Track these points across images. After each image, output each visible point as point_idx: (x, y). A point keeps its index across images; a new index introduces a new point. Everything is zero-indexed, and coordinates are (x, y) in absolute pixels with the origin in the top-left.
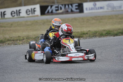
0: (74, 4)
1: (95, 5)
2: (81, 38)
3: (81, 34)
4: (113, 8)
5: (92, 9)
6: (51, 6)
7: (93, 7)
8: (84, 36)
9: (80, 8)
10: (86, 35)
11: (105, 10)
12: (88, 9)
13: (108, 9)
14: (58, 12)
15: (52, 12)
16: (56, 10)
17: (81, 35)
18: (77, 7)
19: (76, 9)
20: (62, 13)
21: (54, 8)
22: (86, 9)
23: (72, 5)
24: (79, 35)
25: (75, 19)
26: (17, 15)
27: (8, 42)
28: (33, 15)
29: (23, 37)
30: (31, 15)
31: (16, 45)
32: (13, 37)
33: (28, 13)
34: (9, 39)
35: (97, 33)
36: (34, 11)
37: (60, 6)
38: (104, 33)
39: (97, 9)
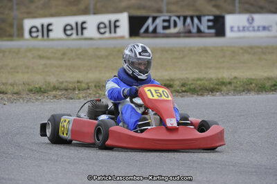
0: (204, 15)
1: (251, 21)
2: (217, 92)
3: (217, 84)
5: (244, 29)
6: (154, 19)
7: (246, 24)
8: (224, 88)
9: (218, 27)
10: (228, 86)
11: (273, 33)
12: (236, 29)
15: (155, 31)
16: (165, 28)
17: (217, 87)
18: (210, 24)
19: (209, 27)
20: (177, 35)
21: (159, 22)
23: (199, 18)
24: (212, 86)
25: (206, 50)
26: (77, 34)
27: (54, 92)
28: (113, 35)
29: (87, 83)
30: (107, 35)
31: (71, 101)
32: (66, 82)
33: (102, 31)
34: (57, 85)
35: (251, 84)
36: (116, 27)
37: (173, 18)
38: (268, 84)
39: (254, 30)
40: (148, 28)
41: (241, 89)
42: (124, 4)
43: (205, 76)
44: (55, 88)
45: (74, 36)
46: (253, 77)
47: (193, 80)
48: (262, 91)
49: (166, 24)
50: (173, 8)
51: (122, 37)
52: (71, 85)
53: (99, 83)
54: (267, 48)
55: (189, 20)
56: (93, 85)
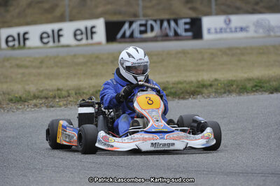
0: (181, 18)
1: (228, 22)
2: (198, 95)
3: (197, 87)
4: (270, 29)
5: (221, 31)
6: (131, 23)
7: (223, 26)
8: (205, 91)
9: (196, 30)
10: (209, 89)
11: (251, 33)
12: (213, 31)
13: (256, 32)
14: (144, 36)
15: (132, 35)
16: (141, 32)
17: (198, 90)
18: (187, 27)
19: (186, 30)
20: (154, 39)
21: (136, 26)
22: (209, 31)
23: (176, 21)
24: (193, 89)
25: (184, 52)
26: (54, 42)
27: (34, 101)
28: (90, 41)
29: (68, 91)
30: (84, 41)
31: (52, 109)
32: (47, 90)
33: (79, 37)
34: (37, 94)
35: (232, 85)
36: (92, 33)
37: (150, 22)
38: (249, 86)
39: (231, 32)
40: (124, 33)
41: (223, 91)
42: (100, 10)
43: (185, 79)
44: (35, 97)
45: (51, 44)
46: (234, 79)
47: (174, 84)
48: (243, 93)
49: (143, 28)
50: (149, 12)
51: (99, 44)
52: (51, 93)
53: (79, 89)
54: (245, 48)
55: (165, 24)
56: (73, 92)
